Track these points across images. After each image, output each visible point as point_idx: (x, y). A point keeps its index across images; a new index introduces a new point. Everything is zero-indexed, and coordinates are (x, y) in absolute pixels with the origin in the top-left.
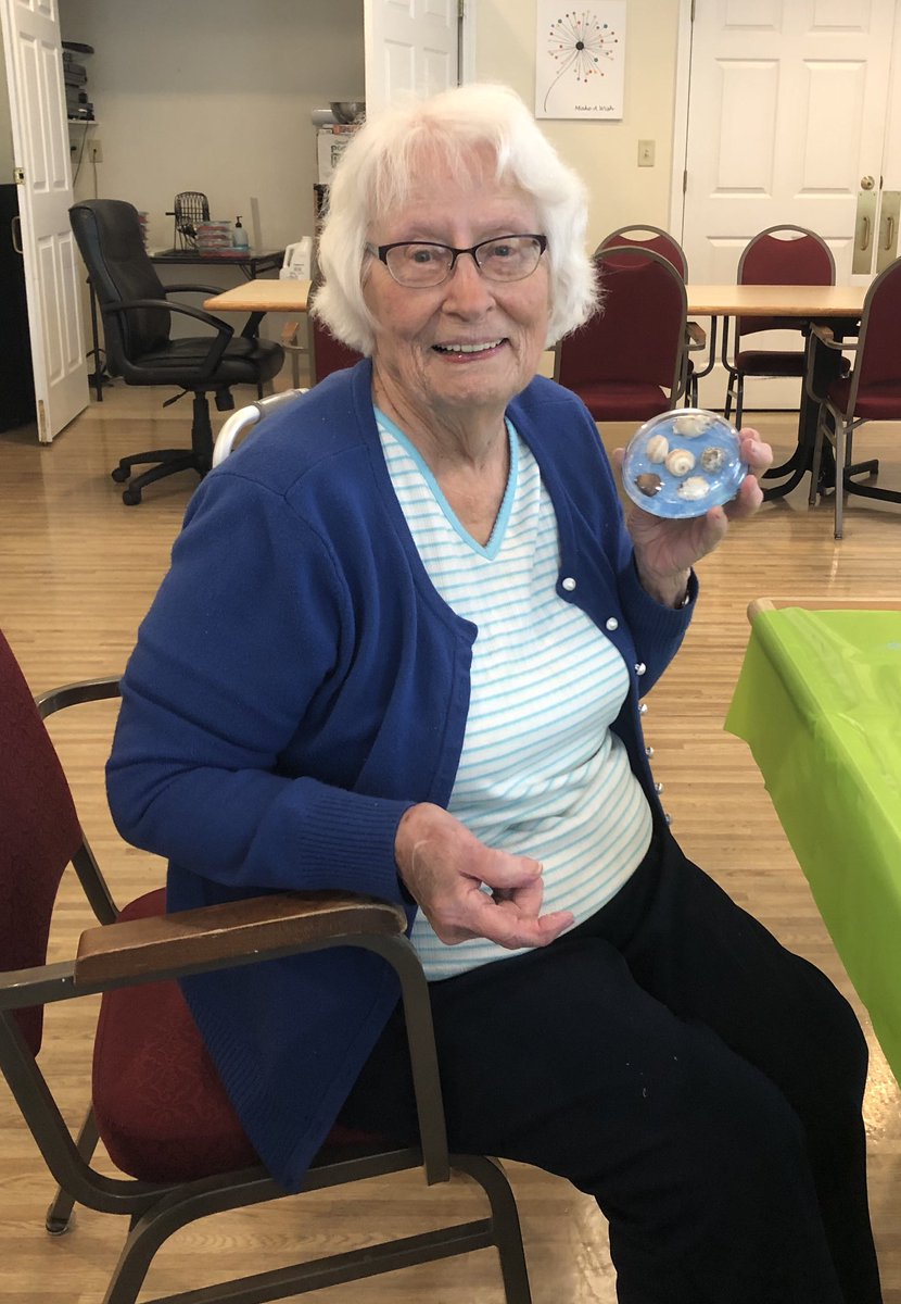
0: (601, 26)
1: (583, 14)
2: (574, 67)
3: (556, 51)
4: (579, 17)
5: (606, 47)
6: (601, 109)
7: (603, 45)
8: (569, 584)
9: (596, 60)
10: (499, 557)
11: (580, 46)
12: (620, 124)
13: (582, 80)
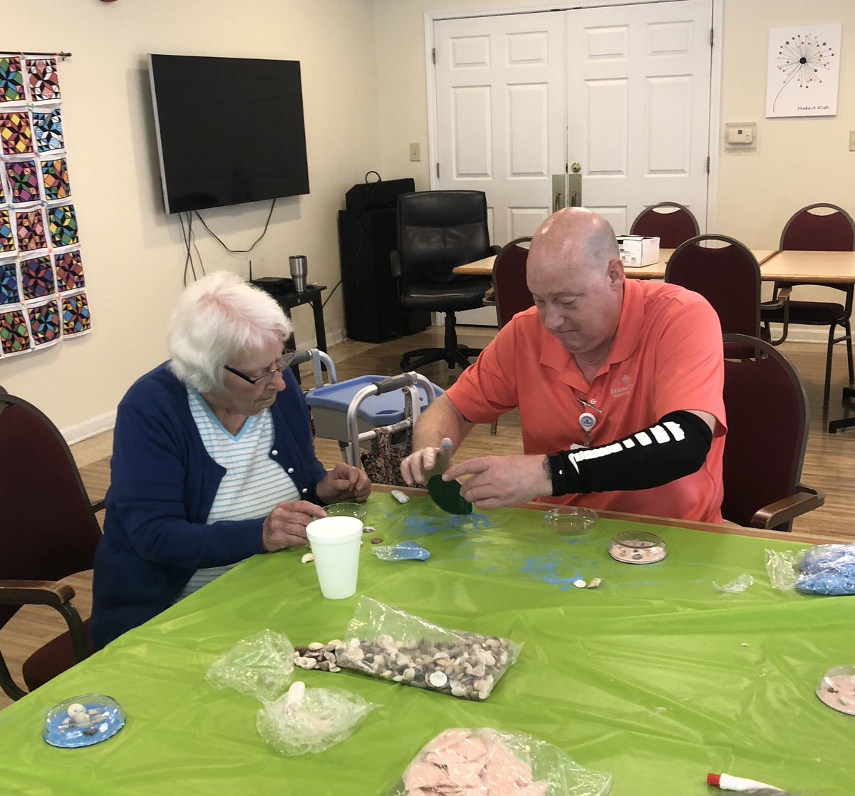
0: (821, 44)
1: (806, 36)
2: (797, 77)
3: (783, 66)
4: (803, 39)
5: (824, 60)
6: (819, 108)
7: (822, 58)
8: (275, 452)
9: (816, 71)
10: (241, 440)
11: (803, 61)
12: (835, 119)
13: (804, 86)
